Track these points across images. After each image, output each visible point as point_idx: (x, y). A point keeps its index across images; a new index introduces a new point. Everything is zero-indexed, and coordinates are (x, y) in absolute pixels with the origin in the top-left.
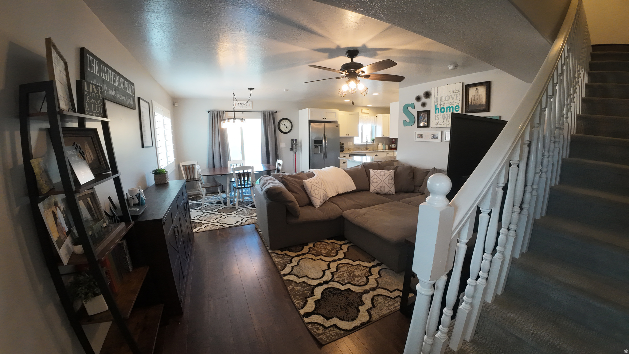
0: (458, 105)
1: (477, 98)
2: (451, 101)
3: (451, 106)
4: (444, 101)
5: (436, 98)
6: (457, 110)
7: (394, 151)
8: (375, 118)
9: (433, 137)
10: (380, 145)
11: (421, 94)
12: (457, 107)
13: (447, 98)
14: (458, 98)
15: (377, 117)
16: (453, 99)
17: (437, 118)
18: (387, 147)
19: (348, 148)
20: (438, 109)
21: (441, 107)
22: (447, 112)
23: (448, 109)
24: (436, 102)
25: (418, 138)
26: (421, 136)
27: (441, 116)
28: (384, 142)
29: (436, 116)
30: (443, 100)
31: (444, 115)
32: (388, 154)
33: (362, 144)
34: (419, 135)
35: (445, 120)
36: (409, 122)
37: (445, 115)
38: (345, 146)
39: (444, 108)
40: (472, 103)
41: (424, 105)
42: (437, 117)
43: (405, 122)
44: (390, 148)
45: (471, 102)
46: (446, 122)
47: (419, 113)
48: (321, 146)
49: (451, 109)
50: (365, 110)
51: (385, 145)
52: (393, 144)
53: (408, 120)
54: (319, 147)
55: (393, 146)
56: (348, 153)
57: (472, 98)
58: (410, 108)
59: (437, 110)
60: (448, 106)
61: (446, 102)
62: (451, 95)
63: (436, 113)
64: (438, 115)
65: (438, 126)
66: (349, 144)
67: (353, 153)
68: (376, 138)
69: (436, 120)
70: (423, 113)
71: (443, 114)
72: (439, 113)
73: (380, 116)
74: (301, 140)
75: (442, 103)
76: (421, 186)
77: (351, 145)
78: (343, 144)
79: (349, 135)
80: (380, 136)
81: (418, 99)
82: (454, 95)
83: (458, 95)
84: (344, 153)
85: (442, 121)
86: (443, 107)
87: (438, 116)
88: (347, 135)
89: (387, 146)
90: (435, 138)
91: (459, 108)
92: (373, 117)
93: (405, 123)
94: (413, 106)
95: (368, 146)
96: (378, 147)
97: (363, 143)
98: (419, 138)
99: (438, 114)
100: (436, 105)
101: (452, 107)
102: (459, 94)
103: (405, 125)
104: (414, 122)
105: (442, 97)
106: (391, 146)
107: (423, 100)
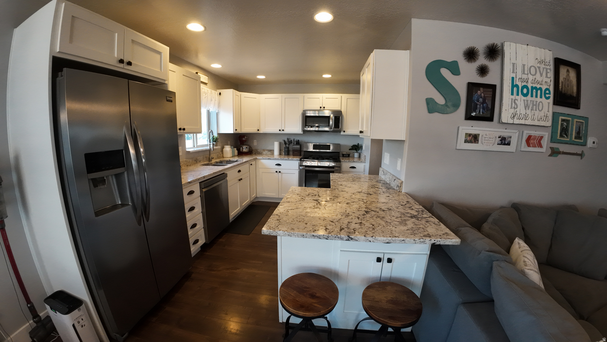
0: (548, 87)
1: (568, 84)
2: (538, 77)
3: (538, 86)
4: (528, 74)
5: (514, 64)
6: (547, 96)
7: (256, 159)
8: (218, 95)
9: (500, 142)
10: (228, 149)
11: (481, 46)
12: (547, 92)
13: (533, 71)
14: (549, 75)
15: (220, 94)
16: (541, 75)
17: (513, 104)
18: (236, 152)
20: (517, 86)
21: (523, 84)
22: (532, 96)
23: (534, 90)
24: (513, 72)
25: (466, 141)
26: (474, 138)
27: (522, 101)
29: (512, 99)
30: (526, 72)
31: (527, 101)
32: (251, 164)
34: (470, 135)
35: (529, 112)
36: (446, 105)
37: (529, 102)
39: (527, 87)
40: (563, 91)
41: (483, 71)
42: (515, 102)
43: (432, 102)
44: (241, 154)
45: (562, 89)
46: (530, 116)
47: (472, 87)
49: (539, 92)
50: (201, 76)
52: (244, 145)
53: (440, 100)
55: (245, 149)
57: (562, 82)
58: (445, 72)
59: (515, 89)
60: (534, 86)
61: (531, 78)
62: (539, 68)
63: (512, 94)
64: (517, 100)
65: (516, 121)
68: (221, 135)
69: (511, 108)
70: (482, 89)
71: (525, 98)
72: (518, 95)
75: (525, 77)
81: (472, 55)
82: (544, 68)
83: (548, 71)
85: (523, 112)
86: (526, 84)
87: (516, 101)
89: (235, 149)
90: (505, 144)
91: (550, 94)
94: (454, 68)
96: (223, 153)
98: (471, 142)
99: (517, 97)
100: (513, 78)
101: (541, 89)
102: (550, 69)
103: (430, 111)
104: (456, 106)
105: (524, 65)
106: (243, 149)
107: (482, 60)
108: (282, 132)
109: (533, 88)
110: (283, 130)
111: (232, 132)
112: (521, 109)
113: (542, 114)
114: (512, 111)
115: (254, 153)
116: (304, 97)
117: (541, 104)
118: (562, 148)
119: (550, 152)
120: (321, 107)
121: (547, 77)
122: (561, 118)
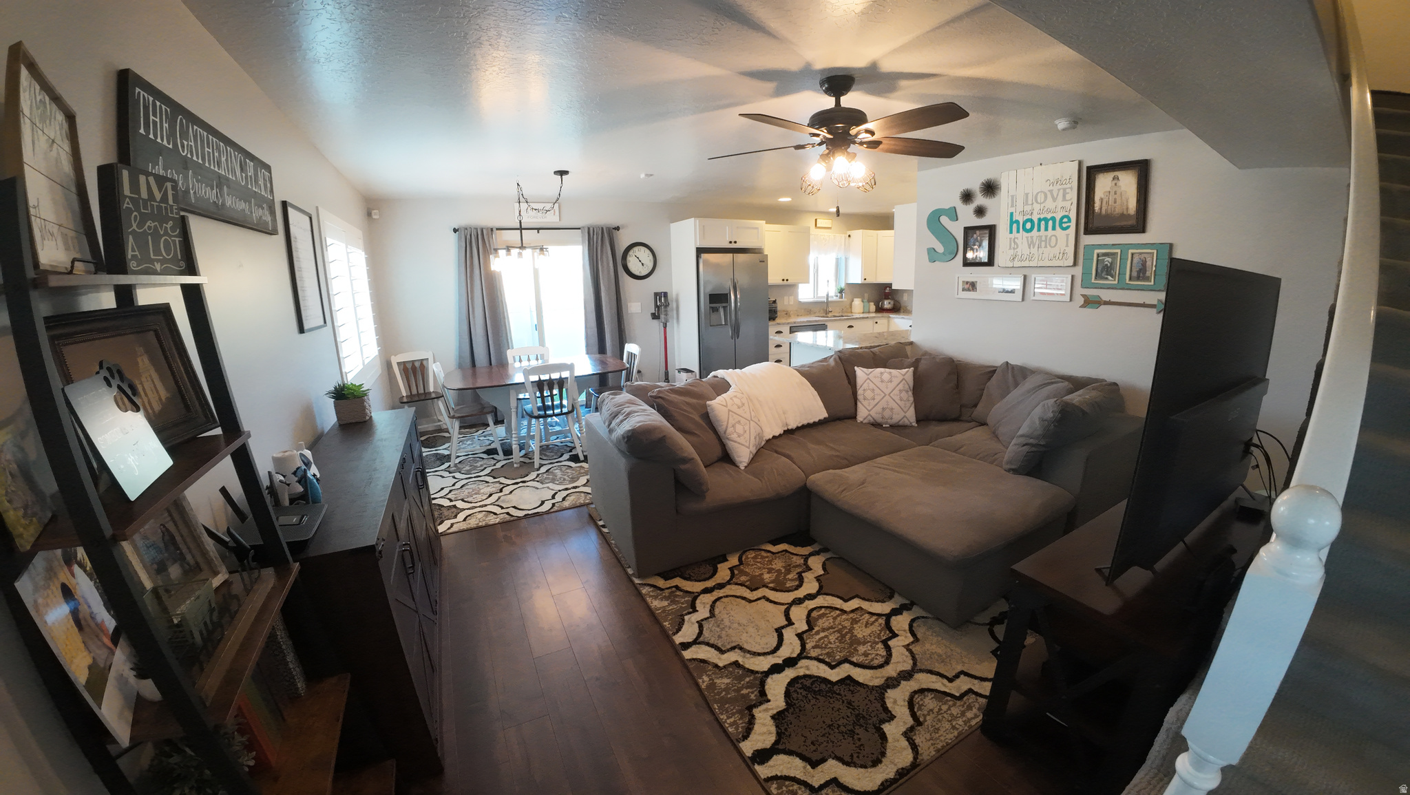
0: (1067, 214)
1: (1115, 199)
2: (1050, 204)
3: (1049, 216)
4: (1032, 204)
5: (1012, 197)
6: (1064, 225)
7: (890, 317)
8: (845, 238)
9: (1001, 290)
10: (857, 302)
11: (975, 186)
12: (1065, 220)
13: (1041, 198)
14: (1068, 197)
15: (849, 236)
16: (1054, 200)
17: (1013, 244)
18: (873, 307)
19: (784, 311)
20: (1017, 222)
21: (1026, 218)
22: (1039, 230)
23: (1043, 222)
24: (1012, 206)
25: (964, 290)
26: (972, 286)
27: (1025, 239)
28: (866, 295)
29: (1010, 239)
30: (1030, 202)
31: (1032, 237)
32: (876, 323)
33: (816, 300)
34: (967, 283)
35: (1035, 251)
36: (943, 253)
37: (1034, 239)
38: (780, 307)
39: (1031, 221)
40: (1103, 212)
41: (980, 212)
42: (1014, 242)
43: (932, 252)
44: (880, 310)
45: (1101, 209)
46: (1036, 256)
47: (969, 231)
48: (725, 308)
49: (1050, 223)
50: (823, 222)
51: (869, 301)
53: (940, 248)
54: (721, 310)
55: (887, 304)
56: (788, 323)
57: (1102, 200)
58: (944, 220)
59: (1015, 226)
60: (1042, 216)
61: (1037, 207)
62: (1051, 191)
63: (1011, 232)
64: (1017, 238)
65: (1017, 264)
66: (786, 303)
67: (798, 323)
68: (849, 285)
69: (1010, 248)
70: (978, 232)
71: (1029, 235)
72: (1018, 232)
73: (858, 234)
74: (677, 295)
75: (1028, 208)
76: (975, 406)
77: (792, 303)
78: (775, 302)
79: (787, 280)
80: (859, 280)
81: (967, 197)
82: (1059, 190)
83: (1068, 191)
84: (778, 324)
85: (1026, 251)
86: (1030, 217)
87: (1016, 240)
88: (783, 280)
89: (872, 304)
90: (1007, 292)
91: (1069, 221)
92: (841, 237)
93: (933, 255)
94: (953, 214)
95: (830, 305)
96: (851, 307)
97: (818, 297)
98: (969, 290)
99: (1017, 235)
100: (1011, 214)
101: (1053, 219)
102: (1071, 188)
103: (932, 260)
104: (954, 253)
105: (1027, 195)
106: (883, 304)
107: (980, 200)
109: (1040, 220)
111: (860, 282)
112: (1023, 249)
113: (1056, 251)
114: (1012, 252)
115: (902, 310)
117: (1053, 238)
118: (1106, 295)
119: (1082, 301)
121: (1064, 199)
122: (1096, 251)
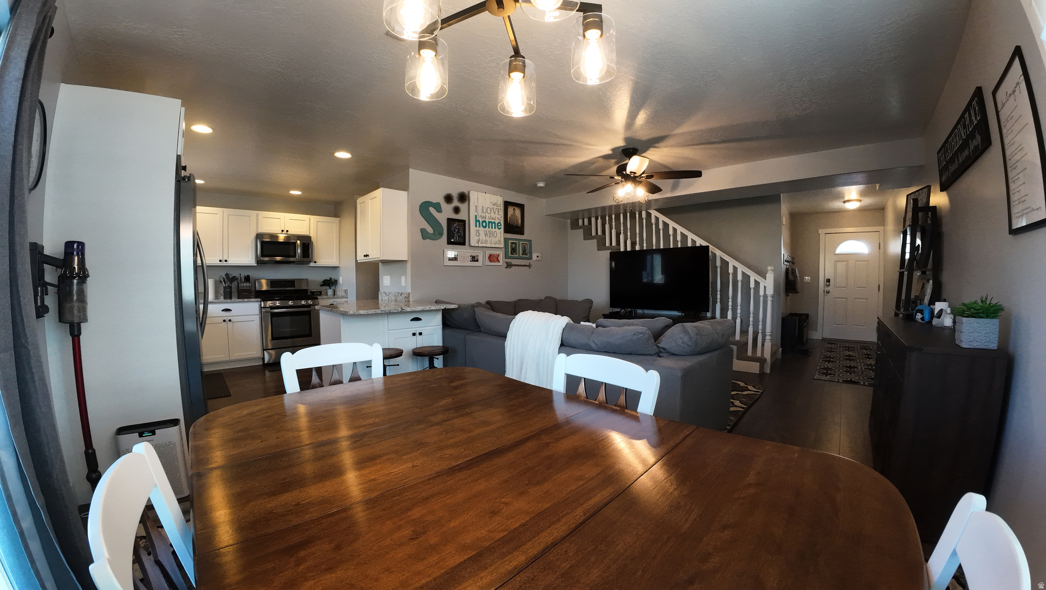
0: (500, 221)
1: (514, 219)
2: (492, 215)
3: (493, 221)
4: (486, 213)
5: (476, 206)
6: (499, 227)
9: (471, 260)
11: (454, 193)
12: (499, 224)
13: (489, 211)
14: (500, 213)
16: (495, 213)
17: (477, 233)
20: (479, 221)
21: (483, 220)
22: (489, 228)
23: (490, 224)
24: (476, 212)
25: (449, 260)
26: (455, 258)
27: (483, 231)
29: (476, 230)
30: (484, 212)
31: (486, 231)
35: (488, 238)
36: (434, 233)
37: (488, 232)
39: (485, 222)
40: (511, 224)
41: (457, 210)
43: (423, 231)
45: (510, 222)
47: (450, 221)
49: (494, 225)
53: (430, 230)
57: (510, 217)
58: (432, 210)
59: (478, 223)
61: (487, 215)
62: (493, 208)
63: (476, 226)
65: (480, 245)
69: (476, 236)
70: (456, 223)
71: (485, 229)
72: (480, 227)
75: (484, 215)
81: (448, 199)
82: (496, 209)
83: (500, 210)
85: (484, 238)
86: (485, 220)
87: (479, 231)
90: (475, 261)
91: (501, 225)
93: (424, 234)
94: (438, 207)
99: (479, 229)
100: (476, 216)
101: (494, 223)
102: (501, 209)
103: (424, 238)
104: (441, 234)
105: (483, 207)
107: (456, 203)
108: (224, 264)
109: (489, 222)
110: (226, 261)
112: (482, 237)
113: (497, 239)
114: (477, 238)
116: (257, 215)
117: (495, 233)
118: (514, 262)
119: (505, 265)
120: (283, 231)
121: (498, 214)
122: (510, 241)
